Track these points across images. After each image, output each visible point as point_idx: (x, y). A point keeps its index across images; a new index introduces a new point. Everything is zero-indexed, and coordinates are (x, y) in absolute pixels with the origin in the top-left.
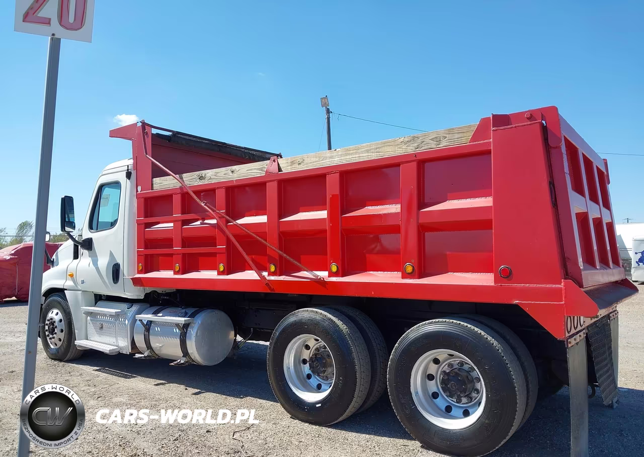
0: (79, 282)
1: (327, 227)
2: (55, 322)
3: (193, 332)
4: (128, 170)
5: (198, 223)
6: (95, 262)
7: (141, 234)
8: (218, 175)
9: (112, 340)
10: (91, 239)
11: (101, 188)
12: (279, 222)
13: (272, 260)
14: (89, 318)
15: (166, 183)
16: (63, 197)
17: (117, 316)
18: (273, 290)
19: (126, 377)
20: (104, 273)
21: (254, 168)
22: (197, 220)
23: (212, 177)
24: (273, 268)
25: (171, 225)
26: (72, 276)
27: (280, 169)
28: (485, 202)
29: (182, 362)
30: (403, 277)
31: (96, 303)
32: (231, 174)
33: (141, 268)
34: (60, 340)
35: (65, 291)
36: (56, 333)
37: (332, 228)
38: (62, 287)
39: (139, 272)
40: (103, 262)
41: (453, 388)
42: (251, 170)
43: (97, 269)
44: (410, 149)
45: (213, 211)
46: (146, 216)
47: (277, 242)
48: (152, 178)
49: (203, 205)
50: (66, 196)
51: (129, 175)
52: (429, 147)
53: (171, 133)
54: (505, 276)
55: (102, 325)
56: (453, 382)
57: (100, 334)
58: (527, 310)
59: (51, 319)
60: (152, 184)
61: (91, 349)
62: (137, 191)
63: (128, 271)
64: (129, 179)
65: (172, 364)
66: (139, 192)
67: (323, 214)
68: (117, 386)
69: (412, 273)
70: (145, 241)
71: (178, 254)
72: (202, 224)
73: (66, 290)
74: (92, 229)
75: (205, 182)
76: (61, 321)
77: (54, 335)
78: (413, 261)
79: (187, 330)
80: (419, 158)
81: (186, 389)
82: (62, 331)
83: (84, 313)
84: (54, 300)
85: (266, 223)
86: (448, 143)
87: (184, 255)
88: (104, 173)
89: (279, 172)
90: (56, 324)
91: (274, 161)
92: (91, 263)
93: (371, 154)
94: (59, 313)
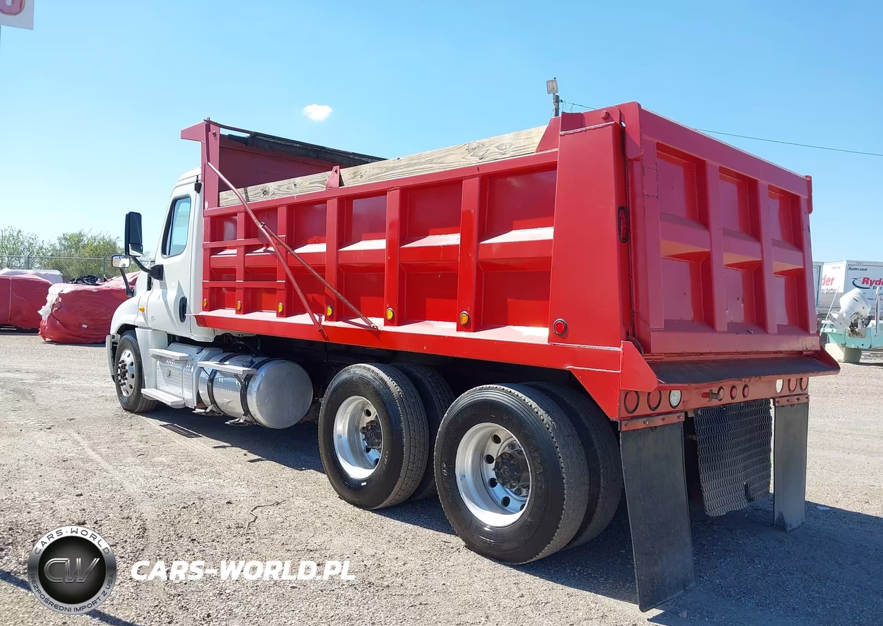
0: (150, 318)
1: (385, 260)
2: (126, 365)
3: (254, 386)
4: (197, 181)
5: (262, 250)
6: (164, 295)
7: (207, 263)
8: (281, 189)
9: (178, 390)
10: (162, 266)
11: (175, 202)
12: (338, 253)
13: (329, 302)
14: (158, 362)
15: (231, 198)
16: (128, 213)
17: (183, 361)
18: (327, 339)
19: (189, 436)
20: (172, 309)
21: (315, 180)
22: (261, 246)
23: (276, 191)
24: (329, 311)
25: (235, 251)
26: (143, 310)
27: (341, 183)
28: (546, 233)
29: (241, 421)
30: (459, 329)
31: (169, 345)
32: (293, 188)
33: (205, 304)
34: (131, 387)
35: (136, 329)
36: (126, 379)
37: (389, 261)
38: (132, 323)
39: (205, 309)
40: (172, 295)
41: (506, 474)
42: (313, 183)
43: (166, 302)
44: (473, 161)
45: (271, 236)
46: (212, 240)
47: (334, 278)
48: (219, 192)
49: (260, 226)
50: (131, 213)
51: (198, 188)
52: (494, 157)
53: (248, 135)
54: (559, 332)
55: (170, 372)
56: (505, 467)
57: (168, 383)
58: (579, 378)
59: (123, 361)
60: (219, 200)
61: (157, 400)
62: (204, 208)
63: (194, 308)
64: (199, 193)
65: (227, 423)
66: (206, 209)
67: (380, 244)
68: (172, 444)
69: (466, 324)
70: (211, 272)
71: (240, 289)
72: (265, 251)
73: (137, 327)
74: (165, 254)
75: (269, 198)
76: (132, 364)
77: (126, 381)
78: (469, 309)
79: (248, 384)
80: (482, 171)
81: (245, 455)
82: (133, 377)
83: (152, 356)
84: (126, 339)
85: (324, 253)
86: (513, 153)
87: (246, 290)
88: (178, 184)
89: (340, 186)
90: (127, 368)
91: (336, 171)
92: (161, 296)
93: (434, 165)
94: (131, 355)
